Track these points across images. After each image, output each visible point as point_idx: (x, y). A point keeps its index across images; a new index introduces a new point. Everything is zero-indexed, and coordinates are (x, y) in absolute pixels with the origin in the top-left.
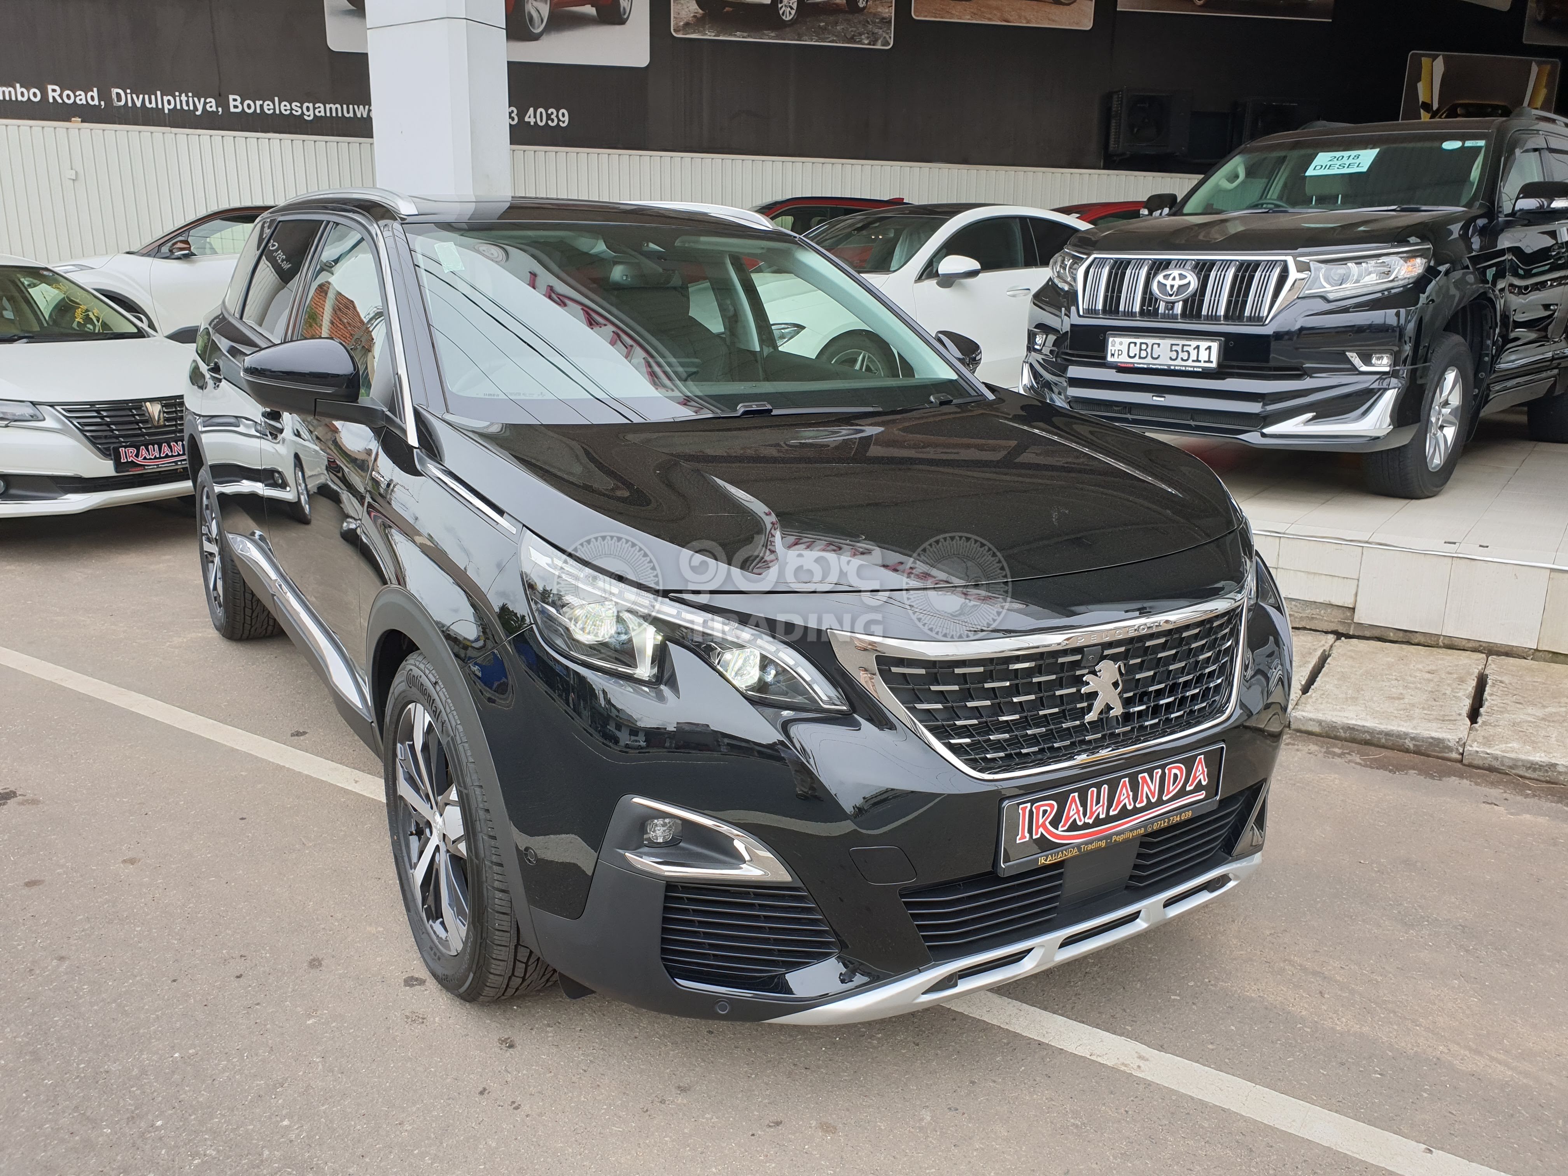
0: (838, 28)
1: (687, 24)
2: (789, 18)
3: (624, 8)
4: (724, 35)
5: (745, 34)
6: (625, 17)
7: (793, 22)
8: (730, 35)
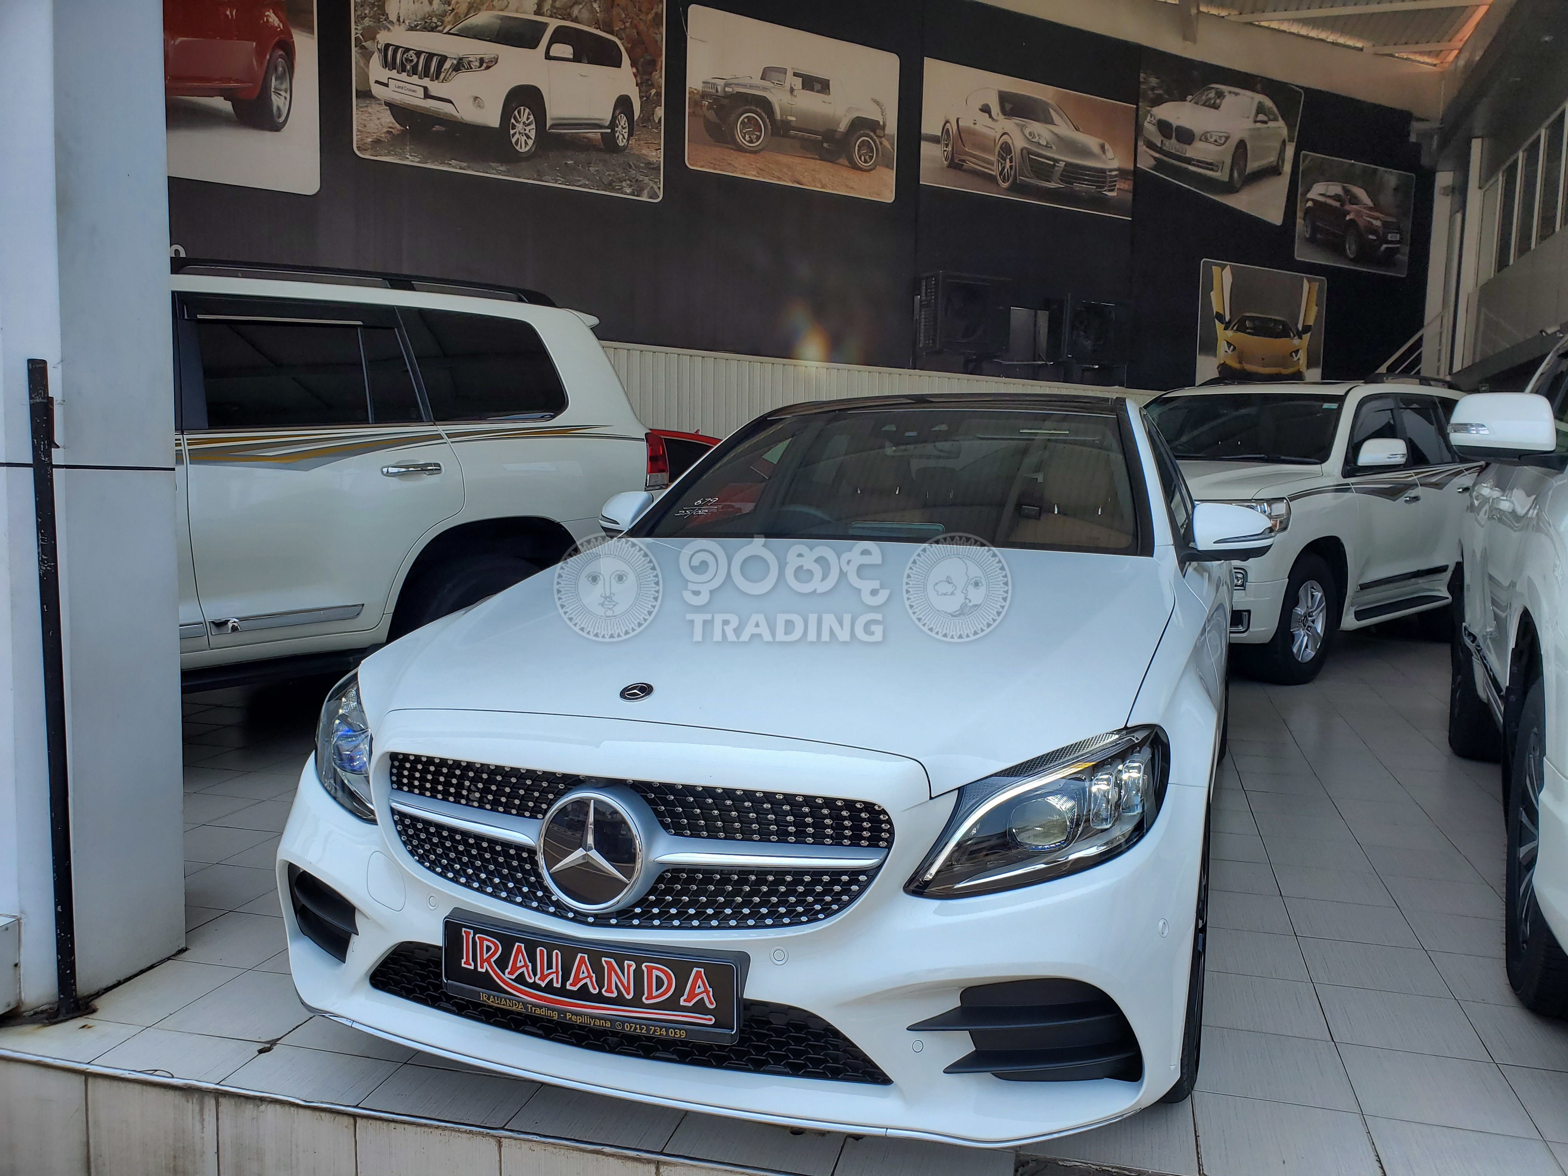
0: (591, 169)
1: (377, 142)
2: (524, 150)
3: (279, 109)
4: (433, 162)
5: (464, 164)
6: (281, 120)
7: (529, 157)
8: (442, 163)
